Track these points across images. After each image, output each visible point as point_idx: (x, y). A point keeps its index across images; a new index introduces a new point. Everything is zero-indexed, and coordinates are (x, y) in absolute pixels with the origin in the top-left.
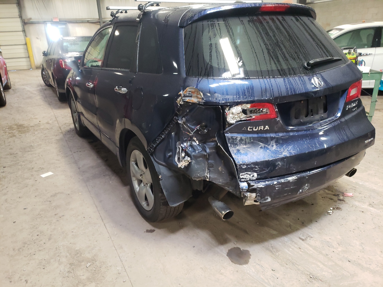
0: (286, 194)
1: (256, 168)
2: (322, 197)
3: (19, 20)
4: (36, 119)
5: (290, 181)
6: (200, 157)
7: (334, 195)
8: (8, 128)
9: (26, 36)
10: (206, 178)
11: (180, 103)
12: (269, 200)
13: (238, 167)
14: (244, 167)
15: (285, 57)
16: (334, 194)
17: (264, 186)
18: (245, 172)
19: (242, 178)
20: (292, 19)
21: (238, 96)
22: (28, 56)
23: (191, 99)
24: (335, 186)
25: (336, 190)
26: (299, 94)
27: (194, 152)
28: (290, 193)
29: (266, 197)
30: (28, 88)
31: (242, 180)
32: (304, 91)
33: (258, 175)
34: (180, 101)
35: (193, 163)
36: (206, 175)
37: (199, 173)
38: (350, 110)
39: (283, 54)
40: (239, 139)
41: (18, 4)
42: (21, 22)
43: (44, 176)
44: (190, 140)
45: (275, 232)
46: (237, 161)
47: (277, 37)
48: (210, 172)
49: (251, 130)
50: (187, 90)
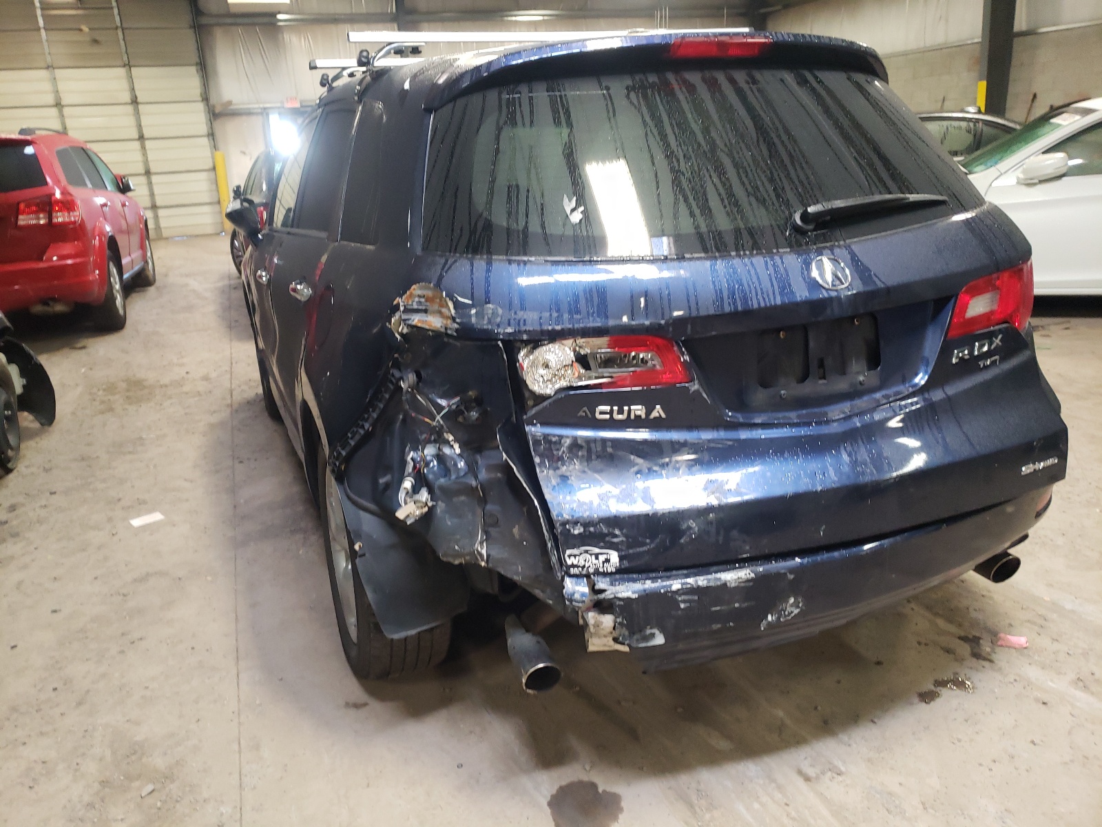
0: (719, 626)
1: (616, 536)
2: (919, 643)
3: (201, 106)
4: (182, 365)
5: (728, 585)
6: (459, 492)
7: (960, 638)
8: (104, 390)
9: (215, 147)
10: (477, 559)
11: (400, 330)
12: (659, 640)
13: (559, 529)
14: (577, 531)
15: (731, 194)
16: (963, 634)
17: (637, 596)
18: (579, 547)
19: (573, 566)
20: (782, 80)
21: (555, 315)
22: (216, 200)
23: (426, 319)
24: (975, 610)
25: (975, 624)
26: (760, 310)
27: (445, 476)
28: (731, 624)
29: (648, 631)
30: (194, 284)
31: (572, 569)
32: (779, 302)
33: (621, 558)
34: (398, 326)
35: (439, 511)
36: (477, 551)
37: (457, 543)
38: (968, 365)
39: (724, 185)
40: (568, 442)
41: (199, 67)
42: (205, 111)
43: (136, 522)
44: (435, 441)
45: (723, 745)
46: (556, 512)
47: (713, 134)
48: (488, 538)
49: (608, 416)
50: (414, 292)
